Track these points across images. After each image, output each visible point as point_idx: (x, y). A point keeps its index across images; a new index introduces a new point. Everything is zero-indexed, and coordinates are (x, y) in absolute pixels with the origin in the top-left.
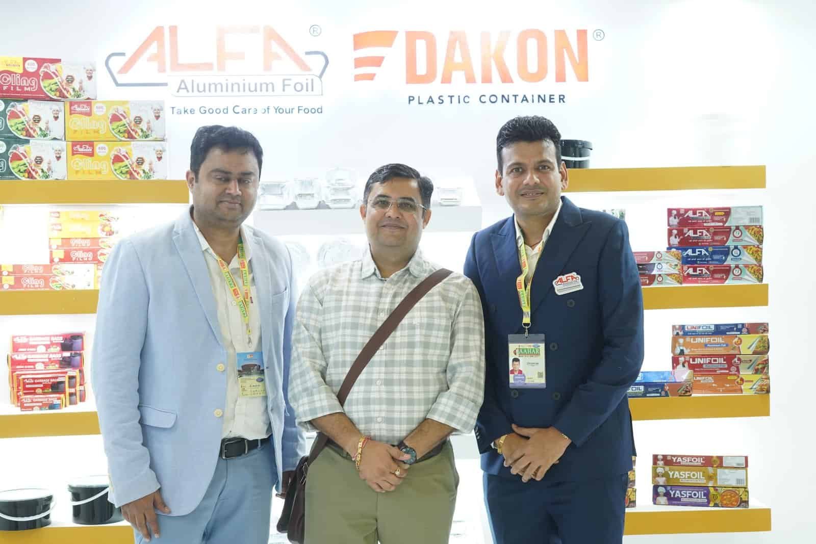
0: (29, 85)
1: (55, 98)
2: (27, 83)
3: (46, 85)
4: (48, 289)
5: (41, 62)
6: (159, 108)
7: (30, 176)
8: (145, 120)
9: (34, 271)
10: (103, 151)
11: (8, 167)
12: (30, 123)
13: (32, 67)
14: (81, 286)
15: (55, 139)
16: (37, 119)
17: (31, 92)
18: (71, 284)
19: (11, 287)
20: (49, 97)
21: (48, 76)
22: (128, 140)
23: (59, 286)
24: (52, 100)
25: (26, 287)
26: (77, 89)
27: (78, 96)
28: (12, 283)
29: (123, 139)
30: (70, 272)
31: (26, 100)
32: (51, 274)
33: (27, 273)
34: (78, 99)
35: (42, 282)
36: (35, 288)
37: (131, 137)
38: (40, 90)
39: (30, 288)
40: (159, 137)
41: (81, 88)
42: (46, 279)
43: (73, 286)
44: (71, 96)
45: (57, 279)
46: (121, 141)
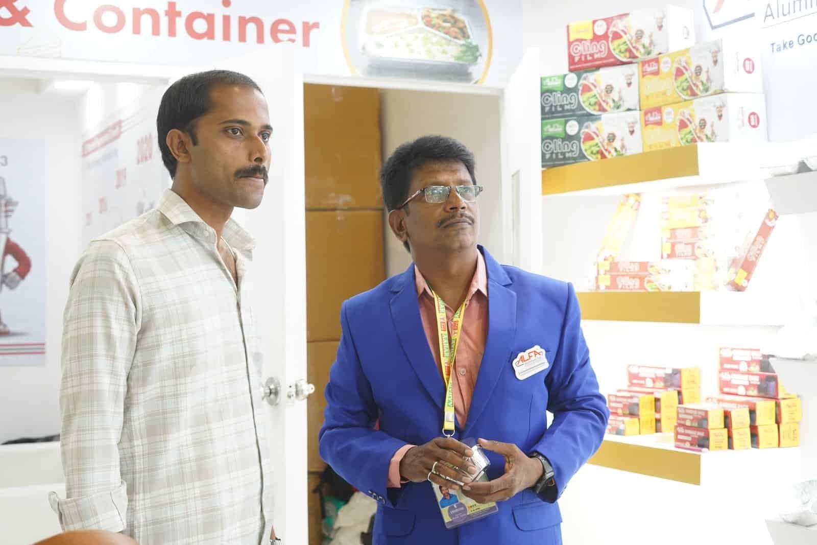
0: (598, 51)
1: (625, 60)
2: (596, 49)
3: (615, 46)
4: (642, 291)
5: (609, 21)
6: (716, 49)
7: (603, 156)
8: (704, 69)
9: (629, 269)
10: (670, 116)
11: (581, 150)
12: (603, 95)
13: (600, 30)
14: (678, 286)
15: (629, 110)
16: (609, 89)
17: (601, 59)
18: (667, 285)
19: (607, 287)
20: (618, 60)
21: (617, 36)
22: (691, 98)
23: (654, 287)
24: (623, 63)
25: (622, 289)
26: (647, 45)
27: (649, 53)
28: (608, 283)
29: (687, 98)
30: (667, 270)
31: (598, 68)
32: (646, 273)
33: (623, 271)
34: (649, 56)
35: (637, 282)
36: (629, 289)
37: (694, 94)
38: (610, 54)
39: (625, 289)
40: (718, 89)
41: (651, 43)
42: (642, 279)
43: (670, 288)
44: (640, 55)
45: (652, 278)
46: (685, 100)
